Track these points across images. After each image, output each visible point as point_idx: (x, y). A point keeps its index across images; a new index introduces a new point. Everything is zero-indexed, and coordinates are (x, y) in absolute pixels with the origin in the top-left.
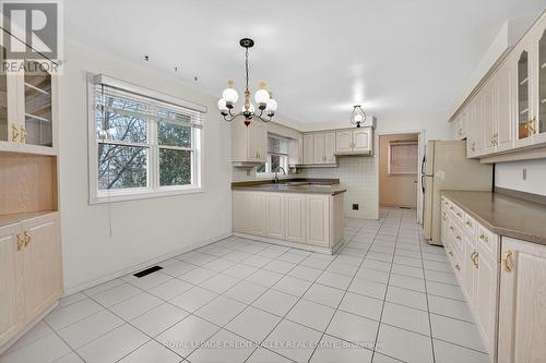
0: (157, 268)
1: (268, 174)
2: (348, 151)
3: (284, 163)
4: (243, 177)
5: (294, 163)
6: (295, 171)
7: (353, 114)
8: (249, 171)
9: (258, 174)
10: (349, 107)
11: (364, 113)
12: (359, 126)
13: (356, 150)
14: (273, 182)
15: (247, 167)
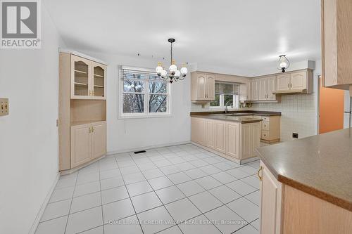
0: (144, 151)
1: (221, 107)
2: (287, 90)
3: (236, 100)
4: (199, 109)
5: (243, 99)
6: (245, 105)
7: (280, 61)
8: (203, 106)
9: (211, 107)
10: (275, 57)
11: (288, 61)
12: (283, 71)
13: (293, 89)
14: (224, 112)
15: (202, 103)
